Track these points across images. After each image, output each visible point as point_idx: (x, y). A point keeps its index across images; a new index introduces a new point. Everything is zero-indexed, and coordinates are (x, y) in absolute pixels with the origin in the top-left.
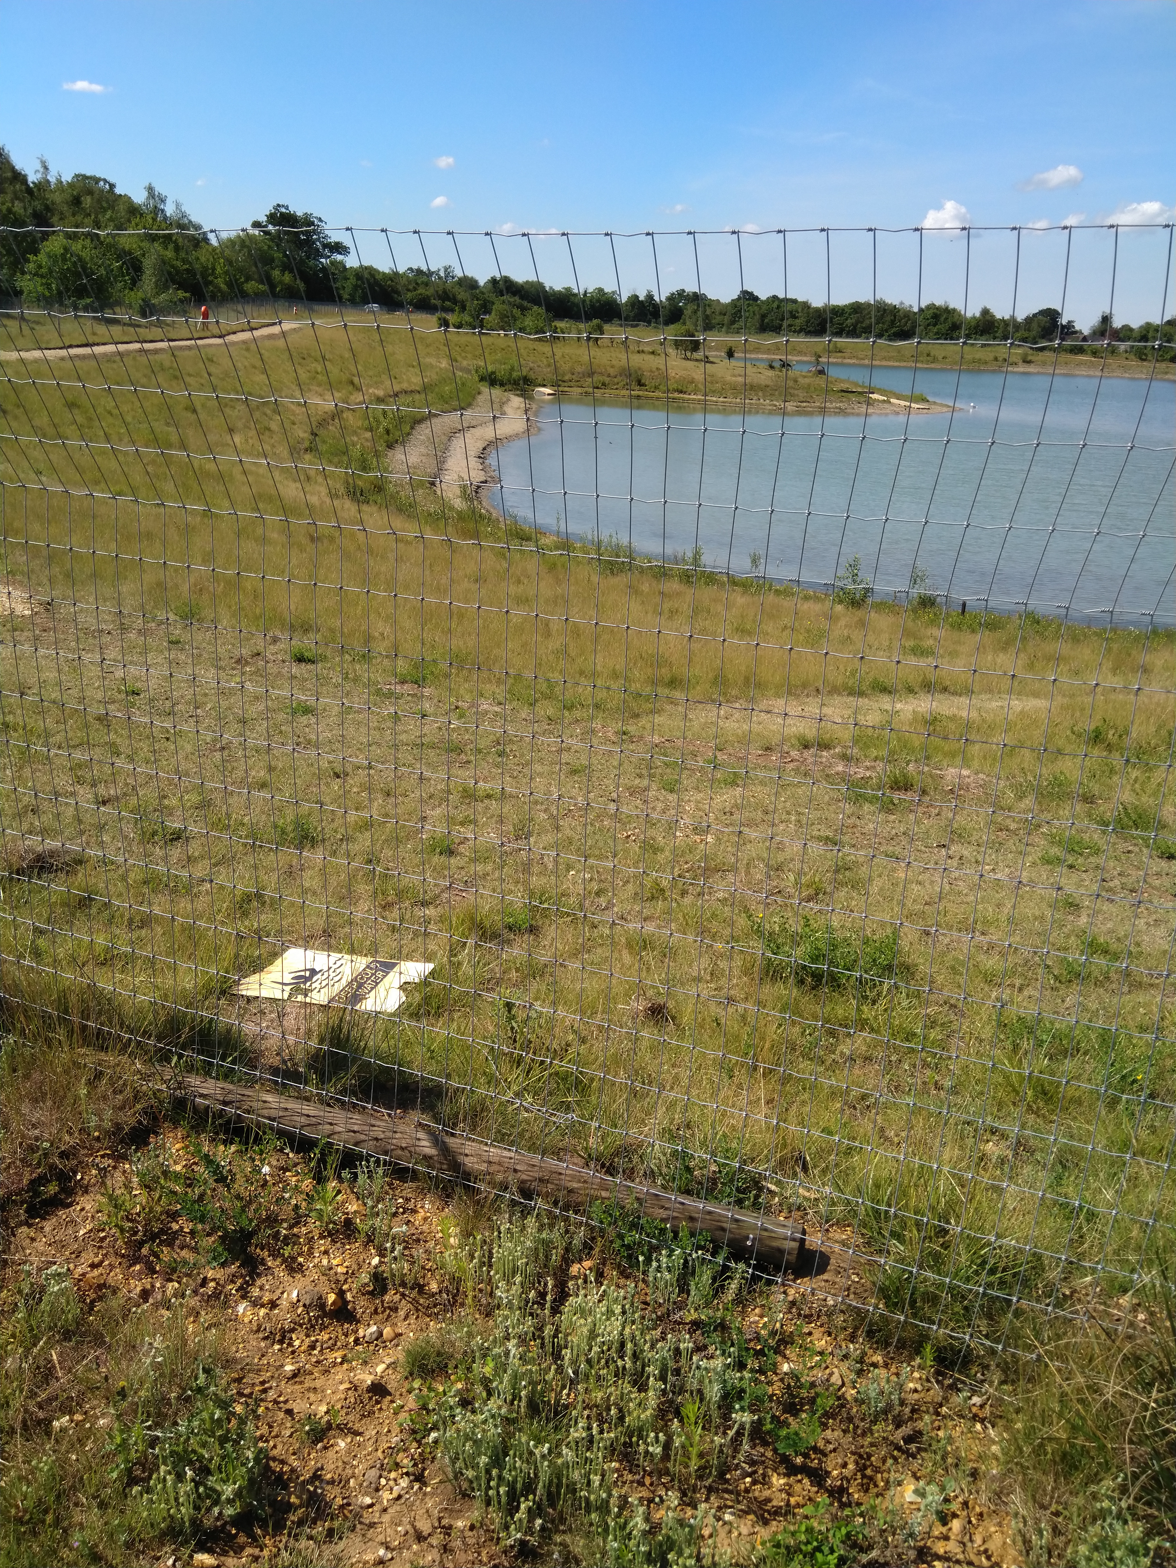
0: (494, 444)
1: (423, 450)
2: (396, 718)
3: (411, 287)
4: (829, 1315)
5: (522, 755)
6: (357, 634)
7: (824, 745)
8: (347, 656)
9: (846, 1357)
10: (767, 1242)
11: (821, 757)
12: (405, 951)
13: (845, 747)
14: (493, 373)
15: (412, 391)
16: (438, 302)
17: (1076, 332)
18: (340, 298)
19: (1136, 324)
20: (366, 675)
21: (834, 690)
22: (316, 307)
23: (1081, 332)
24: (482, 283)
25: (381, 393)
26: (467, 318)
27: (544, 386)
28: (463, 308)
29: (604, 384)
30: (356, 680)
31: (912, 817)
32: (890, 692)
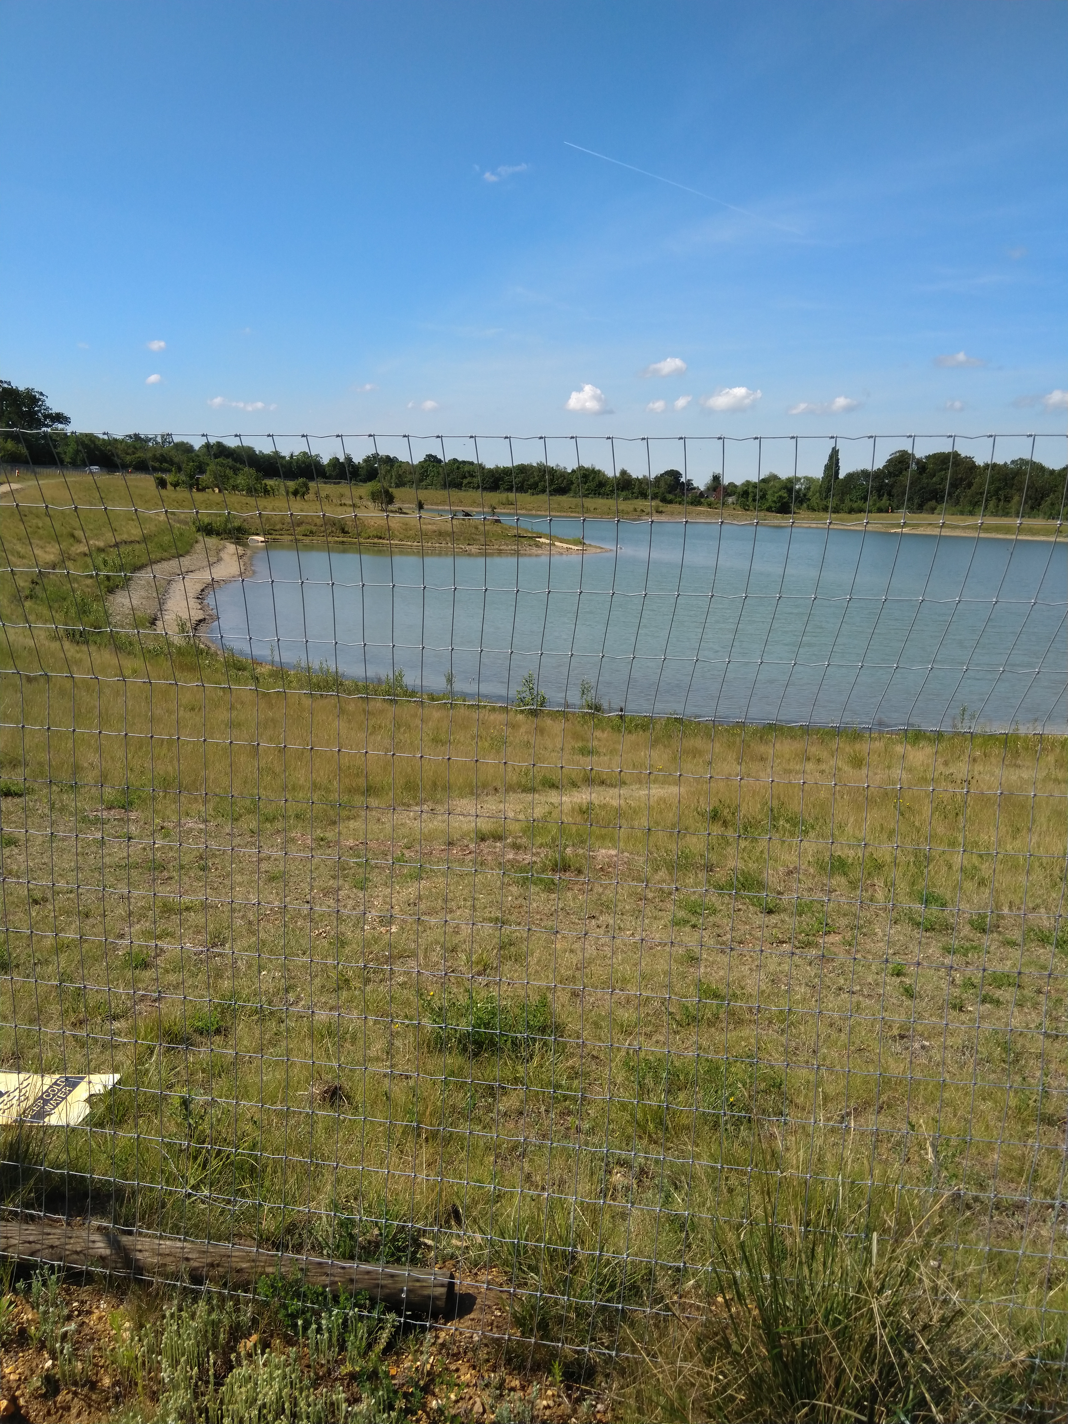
0: (212, 585)
1: (143, 593)
2: (102, 842)
3: (130, 451)
4: (475, 1350)
5: (223, 868)
6: (66, 766)
7: (498, 837)
8: (54, 788)
9: (487, 1386)
10: (420, 1292)
11: (495, 847)
12: (93, 1064)
13: (516, 838)
14: (209, 524)
15: (132, 542)
16: (157, 465)
17: (694, 488)
18: (62, 462)
19: (739, 482)
20: (73, 804)
21: (510, 788)
22: (38, 470)
23: (698, 489)
24: (197, 447)
25: (101, 544)
26: (183, 477)
27: (257, 534)
28: (179, 469)
29: (311, 532)
30: (63, 809)
31: (569, 894)
32: (557, 787)
